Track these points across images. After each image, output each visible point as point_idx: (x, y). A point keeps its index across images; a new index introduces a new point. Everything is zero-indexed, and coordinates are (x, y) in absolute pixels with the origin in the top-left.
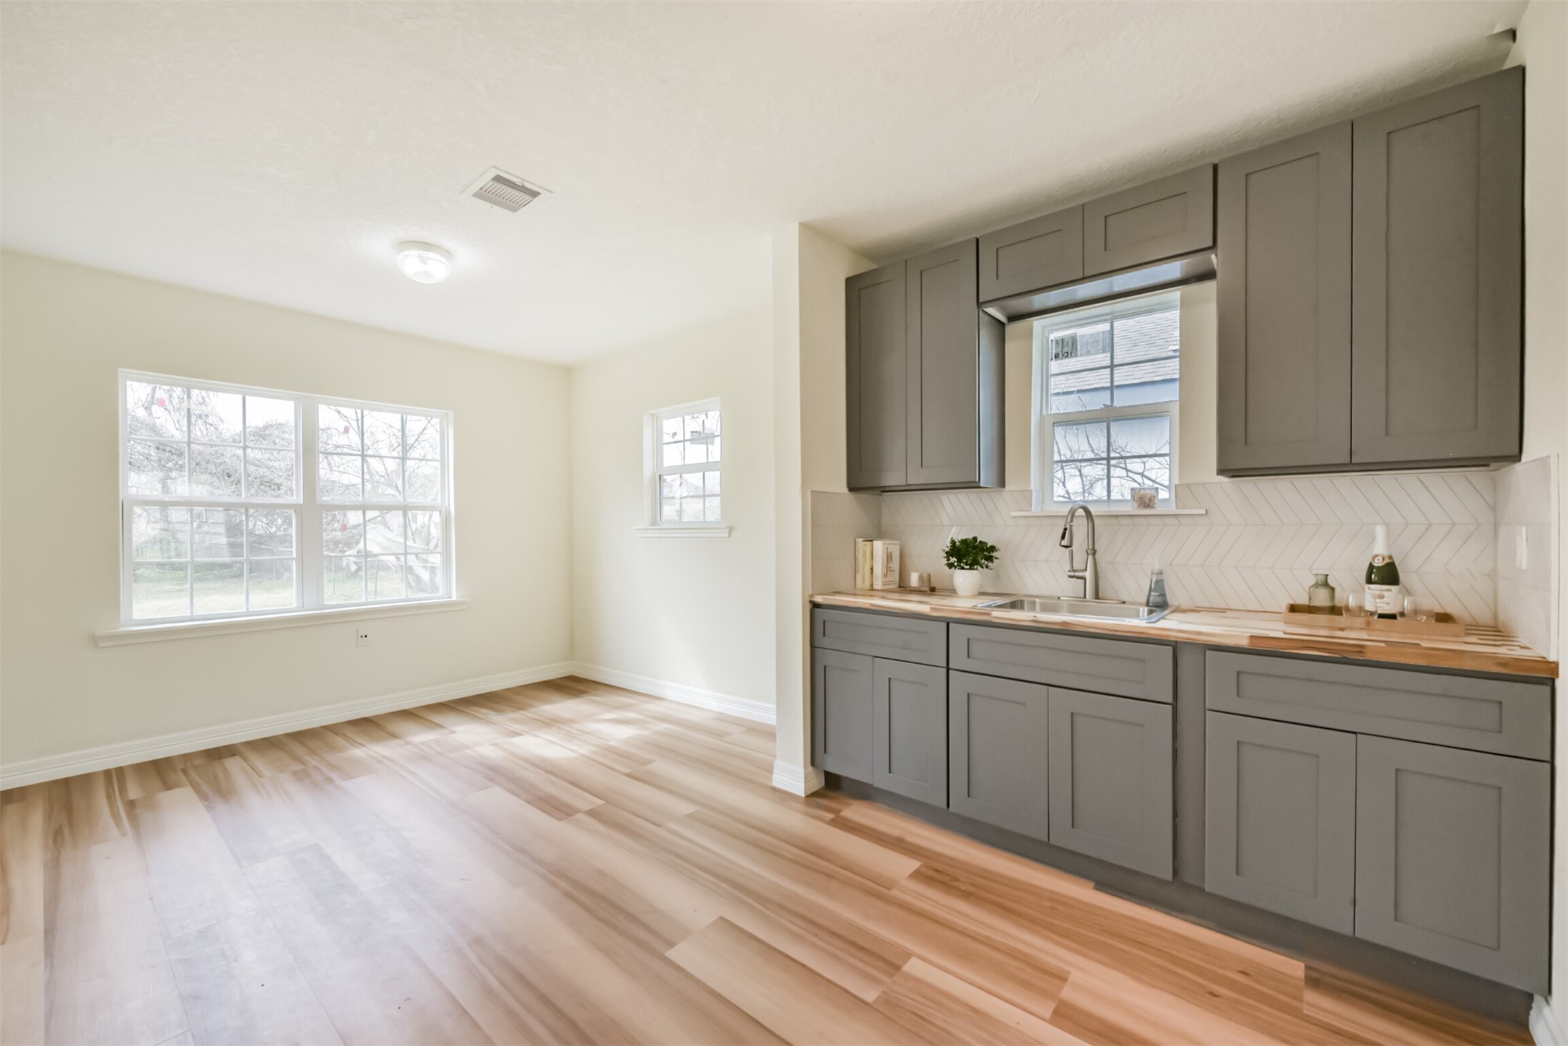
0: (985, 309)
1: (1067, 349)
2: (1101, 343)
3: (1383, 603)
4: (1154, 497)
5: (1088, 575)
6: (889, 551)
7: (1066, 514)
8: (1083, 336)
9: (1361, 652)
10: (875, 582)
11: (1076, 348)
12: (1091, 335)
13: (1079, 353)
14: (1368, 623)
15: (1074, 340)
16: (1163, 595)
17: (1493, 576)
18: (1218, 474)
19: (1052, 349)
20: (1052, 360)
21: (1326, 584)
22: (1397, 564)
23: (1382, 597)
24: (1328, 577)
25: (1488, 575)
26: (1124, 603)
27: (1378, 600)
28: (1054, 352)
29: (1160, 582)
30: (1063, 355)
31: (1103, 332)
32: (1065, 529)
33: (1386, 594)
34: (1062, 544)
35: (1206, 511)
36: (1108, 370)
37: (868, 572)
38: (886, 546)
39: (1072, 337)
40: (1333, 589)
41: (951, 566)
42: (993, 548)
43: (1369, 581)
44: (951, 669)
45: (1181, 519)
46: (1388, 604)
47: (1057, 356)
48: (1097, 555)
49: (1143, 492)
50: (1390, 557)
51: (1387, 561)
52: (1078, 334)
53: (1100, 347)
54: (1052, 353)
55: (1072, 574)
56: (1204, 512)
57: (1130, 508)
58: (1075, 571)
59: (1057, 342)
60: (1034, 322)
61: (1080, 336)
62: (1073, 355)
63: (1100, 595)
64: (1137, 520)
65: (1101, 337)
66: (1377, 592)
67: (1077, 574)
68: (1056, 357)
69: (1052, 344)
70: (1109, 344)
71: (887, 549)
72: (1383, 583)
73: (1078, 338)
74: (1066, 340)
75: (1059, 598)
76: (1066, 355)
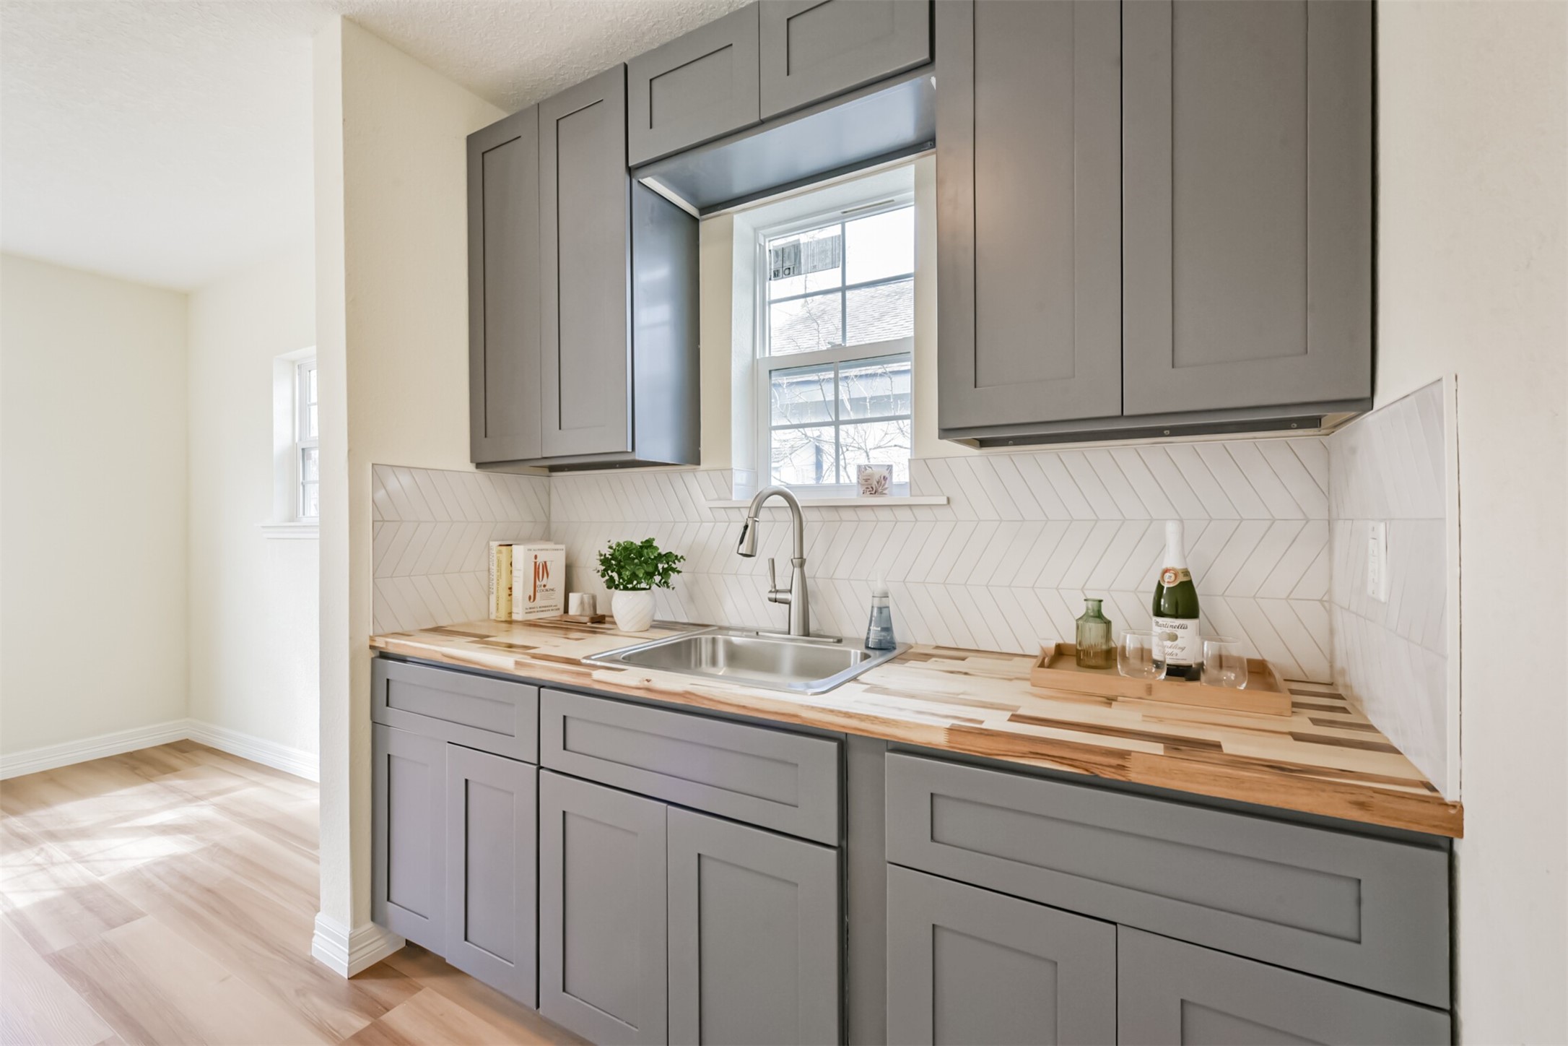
0: (640, 180)
1: (789, 263)
2: (829, 253)
3: (1175, 647)
4: (885, 478)
5: (794, 598)
6: (540, 560)
7: (749, 505)
8: (808, 244)
9: (1123, 767)
10: (514, 610)
11: (800, 263)
12: (818, 242)
13: (803, 268)
14: (1149, 690)
15: (796, 248)
16: (888, 629)
17: (1327, 602)
18: (940, 437)
19: (770, 264)
20: (770, 279)
21: (1099, 615)
22: (1195, 584)
23: (1174, 638)
24: (1102, 603)
25: (1321, 601)
26: (839, 641)
27: (1168, 643)
28: (772, 268)
29: (885, 611)
30: (784, 273)
31: (832, 237)
32: (746, 527)
33: (1180, 632)
34: (740, 552)
35: (948, 499)
36: (839, 295)
37: (504, 593)
38: (533, 554)
39: (794, 246)
40: (1108, 623)
41: (611, 584)
42: (669, 557)
43: (1158, 612)
44: (542, 768)
45: (917, 512)
46: (1183, 649)
47: (776, 274)
48: (806, 568)
49: (869, 470)
50: (1186, 573)
51: (1182, 579)
52: (801, 242)
53: (829, 260)
54: (770, 269)
55: (773, 596)
56: (945, 502)
57: (855, 497)
58: (777, 591)
59: (777, 253)
60: (735, 216)
61: (804, 244)
62: (795, 272)
63: (813, 627)
64: (861, 513)
65: (829, 247)
66: (1168, 630)
67: (779, 596)
68: (775, 276)
69: (770, 257)
70: (837, 254)
71: (536, 557)
72: (1176, 616)
73: (802, 246)
74: (787, 251)
75: (757, 633)
76: (787, 272)
